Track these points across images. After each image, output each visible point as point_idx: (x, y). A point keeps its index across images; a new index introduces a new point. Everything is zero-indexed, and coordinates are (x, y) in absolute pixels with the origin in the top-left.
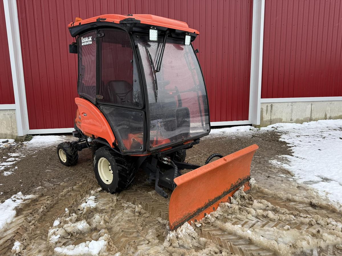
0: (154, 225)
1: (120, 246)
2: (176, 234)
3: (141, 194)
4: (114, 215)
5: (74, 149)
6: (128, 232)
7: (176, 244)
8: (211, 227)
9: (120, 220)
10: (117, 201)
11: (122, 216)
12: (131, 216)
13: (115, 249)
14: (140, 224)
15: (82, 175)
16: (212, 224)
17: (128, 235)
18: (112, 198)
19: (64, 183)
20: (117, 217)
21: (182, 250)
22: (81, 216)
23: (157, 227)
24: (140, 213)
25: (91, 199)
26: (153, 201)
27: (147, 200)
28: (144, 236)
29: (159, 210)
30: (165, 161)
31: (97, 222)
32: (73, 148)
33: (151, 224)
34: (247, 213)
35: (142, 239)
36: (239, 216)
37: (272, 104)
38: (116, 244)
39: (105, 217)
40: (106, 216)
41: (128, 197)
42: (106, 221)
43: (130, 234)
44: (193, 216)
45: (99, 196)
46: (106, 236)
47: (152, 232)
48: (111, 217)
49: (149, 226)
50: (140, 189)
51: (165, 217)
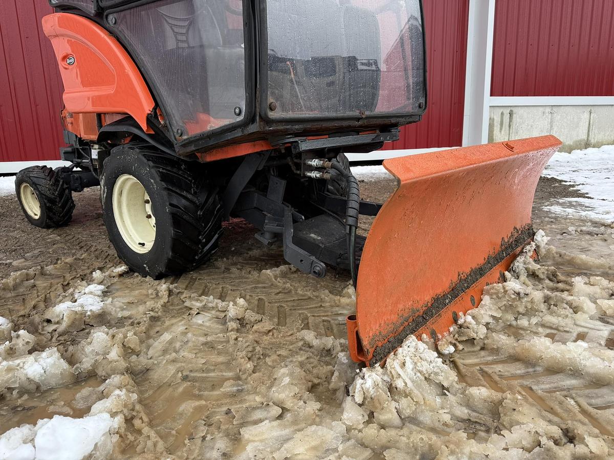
0: (293, 353)
1: (174, 432)
2: (386, 378)
3: (242, 277)
4: (157, 332)
5: (61, 183)
6: (203, 380)
7: (389, 414)
8: (483, 353)
9: (178, 345)
10: (169, 295)
11: (184, 334)
12: (216, 331)
13: (155, 445)
14: (244, 353)
15: (79, 244)
16: (481, 344)
17: (206, 389)
18: (156, 289)
19: (23, 260)
20: (167, 337)
21: (421, 438)
22: (52, 337)
23: (304, 358)
24: (241, 321)
25: (91, 293)
26: (278, 291)
27: (259, 290)
28: (263, 389)
29: (300, 314)
30: (312, 169)
31: (97, 354)
32: (57, 181)
33: (283, 352)
34: (571, 311)
35: (255, 400)
36: (550, 319)
37: (512, 109)
38: (160, 424)
39: (125, 337)
40: (130, 334)
41: (204, 285)
42: (130, 348)
43: (213, 387)
44: (425, 320)
45: (117, 287)
46: (119, 396)
47: (291, 374)
48: (149, 337)
49: (274, 357)
50: (239, 267)
51: (323, 331)
